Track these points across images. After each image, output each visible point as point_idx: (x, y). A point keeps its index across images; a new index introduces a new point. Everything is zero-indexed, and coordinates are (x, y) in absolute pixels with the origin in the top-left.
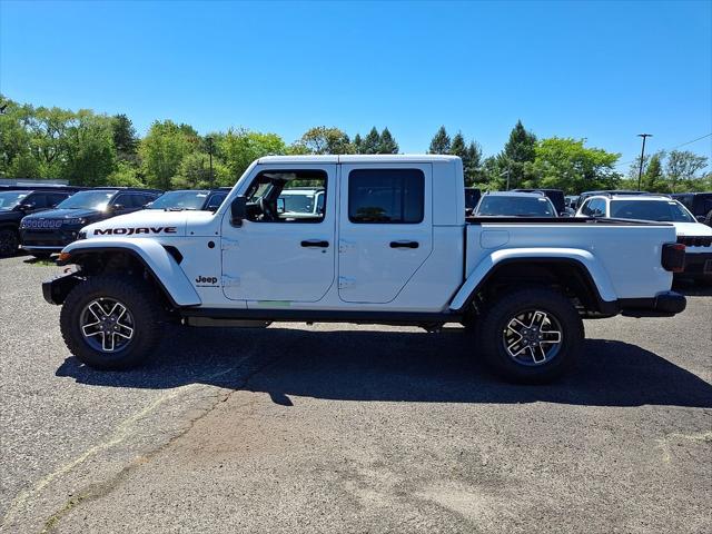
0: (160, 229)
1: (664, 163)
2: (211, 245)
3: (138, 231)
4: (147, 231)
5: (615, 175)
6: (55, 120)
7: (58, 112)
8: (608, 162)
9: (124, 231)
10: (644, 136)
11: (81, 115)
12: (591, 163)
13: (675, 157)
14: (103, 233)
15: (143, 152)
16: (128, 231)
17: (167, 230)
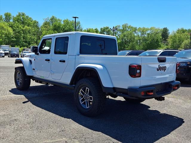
6: (143, 31)
7: (144, 28)
11: (151, 29)
15: (169, 40)
17: (30, 56)
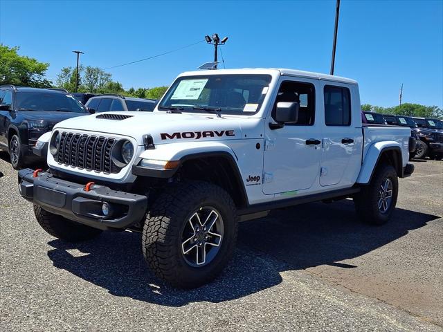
0: (222, 132)
1: (83, 75)
2: (258, 146)
3: (205, 135)
4: (212, 134)
5: (45, 81)
8: (39, 70)
9: (192, 135)
10: (78, 53)
12: (26, 70)
13: (90, 72)
14: (172, 137)
16: (196, 135)
17: (227, 133)
